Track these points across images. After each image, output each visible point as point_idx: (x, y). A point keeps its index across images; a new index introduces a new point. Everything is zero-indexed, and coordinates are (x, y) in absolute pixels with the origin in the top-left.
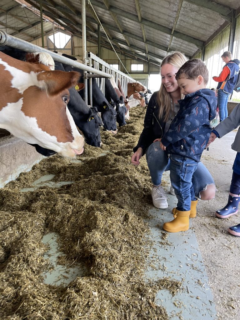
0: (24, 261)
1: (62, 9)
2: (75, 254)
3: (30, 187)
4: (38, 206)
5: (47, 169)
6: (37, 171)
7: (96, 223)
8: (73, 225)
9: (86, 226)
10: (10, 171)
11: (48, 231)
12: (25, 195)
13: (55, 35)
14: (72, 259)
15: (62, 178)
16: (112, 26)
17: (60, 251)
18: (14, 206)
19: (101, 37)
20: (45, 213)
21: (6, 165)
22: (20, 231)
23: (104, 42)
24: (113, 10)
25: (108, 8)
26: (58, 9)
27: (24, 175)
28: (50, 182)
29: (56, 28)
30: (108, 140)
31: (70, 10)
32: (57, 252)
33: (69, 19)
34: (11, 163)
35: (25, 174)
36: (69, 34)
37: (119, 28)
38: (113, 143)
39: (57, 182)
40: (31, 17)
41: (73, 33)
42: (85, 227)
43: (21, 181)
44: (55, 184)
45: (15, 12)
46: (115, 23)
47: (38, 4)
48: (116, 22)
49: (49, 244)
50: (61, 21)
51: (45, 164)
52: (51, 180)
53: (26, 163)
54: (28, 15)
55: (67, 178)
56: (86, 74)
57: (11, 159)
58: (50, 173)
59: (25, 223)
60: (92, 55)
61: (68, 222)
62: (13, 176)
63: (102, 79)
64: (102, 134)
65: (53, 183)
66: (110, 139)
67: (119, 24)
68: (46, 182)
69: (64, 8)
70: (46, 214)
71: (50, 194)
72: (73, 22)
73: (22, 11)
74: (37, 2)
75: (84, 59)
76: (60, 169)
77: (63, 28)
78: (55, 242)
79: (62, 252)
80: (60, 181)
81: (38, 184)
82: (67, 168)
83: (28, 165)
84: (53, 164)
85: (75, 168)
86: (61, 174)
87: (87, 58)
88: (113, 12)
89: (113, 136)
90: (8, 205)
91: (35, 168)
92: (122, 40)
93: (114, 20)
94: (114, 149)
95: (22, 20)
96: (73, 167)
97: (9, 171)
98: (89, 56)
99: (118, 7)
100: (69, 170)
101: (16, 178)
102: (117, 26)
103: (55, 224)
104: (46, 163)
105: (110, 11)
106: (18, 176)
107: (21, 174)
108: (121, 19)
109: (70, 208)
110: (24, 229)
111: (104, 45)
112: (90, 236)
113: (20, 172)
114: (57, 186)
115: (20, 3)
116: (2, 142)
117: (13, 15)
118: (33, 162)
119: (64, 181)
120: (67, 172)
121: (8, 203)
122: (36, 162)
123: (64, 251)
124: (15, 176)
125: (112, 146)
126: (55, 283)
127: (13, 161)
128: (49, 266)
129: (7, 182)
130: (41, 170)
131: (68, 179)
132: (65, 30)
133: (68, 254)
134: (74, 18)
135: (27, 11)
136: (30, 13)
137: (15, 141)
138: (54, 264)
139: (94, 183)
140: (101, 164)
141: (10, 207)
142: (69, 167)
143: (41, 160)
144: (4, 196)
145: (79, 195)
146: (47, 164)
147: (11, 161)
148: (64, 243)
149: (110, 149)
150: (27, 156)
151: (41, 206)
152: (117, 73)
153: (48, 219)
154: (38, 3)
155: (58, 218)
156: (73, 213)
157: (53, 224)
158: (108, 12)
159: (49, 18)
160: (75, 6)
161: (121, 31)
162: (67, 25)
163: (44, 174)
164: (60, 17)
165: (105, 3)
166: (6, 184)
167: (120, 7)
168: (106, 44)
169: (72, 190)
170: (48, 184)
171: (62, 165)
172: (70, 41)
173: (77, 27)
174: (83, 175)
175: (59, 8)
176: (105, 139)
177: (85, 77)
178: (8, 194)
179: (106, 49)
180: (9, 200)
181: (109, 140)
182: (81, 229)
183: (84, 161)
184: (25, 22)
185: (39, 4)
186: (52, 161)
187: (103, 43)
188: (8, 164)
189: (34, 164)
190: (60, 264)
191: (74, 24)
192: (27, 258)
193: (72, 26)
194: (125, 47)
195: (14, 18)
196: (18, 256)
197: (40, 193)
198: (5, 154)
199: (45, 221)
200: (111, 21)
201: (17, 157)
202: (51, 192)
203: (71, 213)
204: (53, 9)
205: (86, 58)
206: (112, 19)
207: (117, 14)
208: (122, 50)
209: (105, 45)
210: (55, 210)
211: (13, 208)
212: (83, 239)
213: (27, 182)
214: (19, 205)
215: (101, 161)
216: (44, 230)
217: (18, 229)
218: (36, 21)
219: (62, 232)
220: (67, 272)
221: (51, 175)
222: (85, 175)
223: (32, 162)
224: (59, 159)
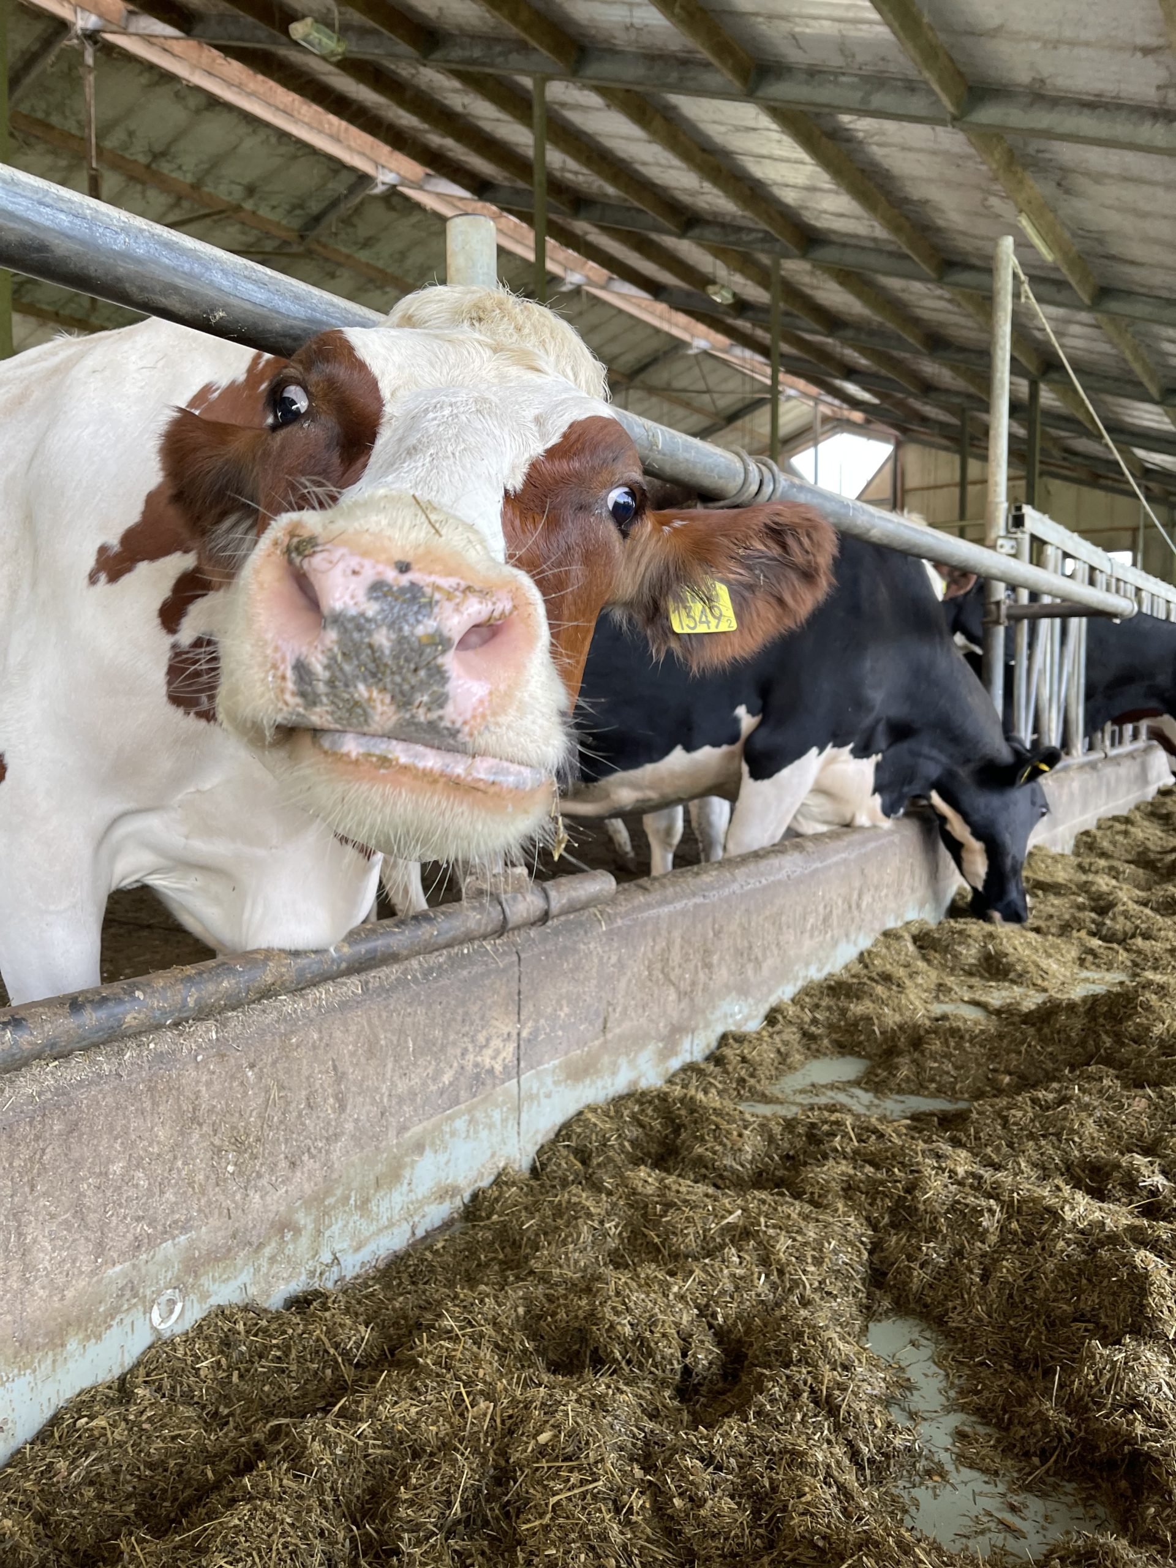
0: (816, 1403)
1: (863, 337)
2: (1046, 1433)
3: (765, 1099)
4: (833, 1184)
5: (832, 1027)
6: (791, 1035)
7: (1143, 1306)
8: (1011, 1296)
9: (1083, 1315)
10: (690, 1018)
11: (886, 1304)
12: (763, 1128)
13: (820, 446)
14: (1027, 1455)
15: (908, 1079)
16: (1106, 378)
17: (963, 1408)
18: (725, 1168)
19: (1044, 433)
20: (868, 1219)
21: (677, 988)
22: (774, 1277)
23: (1056, 452)
24: (1114, 306)
25: (1087, 301)
26: (845, 341)
27: (736, 1045)
28: (853, 1090)
29: (825, 419)
30: (1113, 919)
31: (900, 338)
32: (948, 1410)
33: (890, 375)
34: (693, 983)
35: (740, 1039)
36: (884, 439)
37: (1145, 380)
38: (1146, 936)
39: (882, 1093)
40: (725, 387)
41: (904, 430)
42: (1075, 1320)
43: (730, 1068)
44: (876, 1102)
45: (659, 376)
46: (1125, 360)
47: (760, 333)
48: (1128, 356)
49: (903, 1364)
50: (852, 388)
51: (817, 1006)
52: (857, 1083)
53: (743, 990)
54: (713, 381)
55: (932, 1080)
56: (998, 603)
57: (696, 967)
58: (844, 1048)
59: (790, 1242)
60: (1033, 519)
61: (985, 1277)
62: (696, 1042)
63: (1074, 622)
64: (1074, 888)
65: (866, 1097)
66: (1126, 915)
67: (1145, 365)
68: (832, 1087)
69: (872, 333)
70: (873, 1225)
71: (874, 1137)
72: (906, 385)
73: (690, 368)
74: (754, 325)
75: (993, 536)
76: (890, 1037)
77: (857, 416)
78: (930, 1363)
79: (974, 1414)
80: (898, 1093)
81: (802, 1092)
82: (927, 1032)
83: (751, 1001)
84: (857, 1009)
85: (967, 1037)
86: (900, 1060)
87: (1008, 532)
88: (1113, 317)
89: (1136, 902)
90: (700, 1157)
91: (780, 1017)
92: (1154, 434)
93: (1114, 346)
94: (1155, 969)
95: (687, 405)
96: (954, 1032)
97: (686, 1014)
98: (1018, 521)
99: (1143, 286)
100: (936, 1045)
101: (707, 1052)
102: (1131, 372)
103: (919, 1276)
104: (824, 1003)
105: (1099, 311)
106: (714, 1044)
107: (724, 1038)
108: (1159, 338)
109: (991, 1211)
110: (790, 1268)
111: (1053, 469)
112: (1114, 1363)
113: (720, 1030)
114: (888, 1113)
115: (686, 337)
116: (671, 889)
117: (651, 390)
118: (770, 992)
119: (918, 1094)
120: (927, 1053)
121: (699, 1150)
122: (779, 993)
123: (982, 1413)
124: (703, 1045)
125: (1139, 952)
126: (964, 1540)
127: (702, 976)
128: (923, 1462)
129: (675, 1064)
130: (805, 1034)
131: (934, 1085)
132: (868, 421)
133: (1007, 1429)
134: (915, 367)
135: (708, 365)
136: (724, 372)
137: (713, 888)
138: (945, 1457)
139: (1090, 1115)
140: (1106, 1032)
141: (706, 1167)
142: (935, 1032)
143: (800, 984)
144: (679, 1117)
145: (1019, 1164)
146: (829, 1008)
147: (697, 972)
148: (974, 1376)
149: (1129, 964)
150: (750, 960)
151: (844, 1185)
152: (1144, 594)
153: (882, 1250)
154: (761, 327)
155: (934, 1252)
156: (1002, 1241)
157: (910, 1276)
158: (1084, 316)
159: (801, 383)
160: (926, 315)
161: (1154, 391)
162: (876, 401)
163: (818, 1051)
164: (850, 373)
165: (1073, 283)
166: (671, 1071)
167: (1151, 287)
168: (1065, 459)
169: (977, 1132)
170: (842, 1098)
171: (898, 1018)
172: (889, 467)
173: (926, 403)
174: (1010, 1074)
175: (850, 333)
176: (1093, 915)
177: (994, 617)
178: (695, 1111)
179: (1067, 484)
180: (702, 1140)
181: (1121, 919)
182: (1053, 1324)
183: (998, 1012)
184: (699, 410)
185: (767, 329)
186: (848, 996)
187: (1052, 457)
188: (685, 986)
189: (773, 1001)
190: (971, 1467)
191: (911, 394)
192: (829, 1396)
193: (900, 404)
194: (1168, 466)
195: (654, 400)
196: (788, 1377)
197: (826, 1127)
198: (678, 941)
199: (871, 1253)
200: (1099, 353)
201: (715, 959)
202: (875, 1131)
203: (993, 1239)
204: (822, 344)
205: (1002, 533)
206: (1106, 348)
207: (1133, 319)
208: (1149, 480)
209: (1063, 467)
210: (912, 1210)
211: (721, 1176)
212: (1082, 1371)
213: (752, 1076)
214: (743, 1166)
215: (1105, 1015)
216: (869, 1296)
217: (765, 1261)
218: (747, 402)
219: (955, 1321)
220: (1013, 1509)
221: (849, 1059)
222: (1022, 1077)
223: (765, 989)
224: (879, 989)
